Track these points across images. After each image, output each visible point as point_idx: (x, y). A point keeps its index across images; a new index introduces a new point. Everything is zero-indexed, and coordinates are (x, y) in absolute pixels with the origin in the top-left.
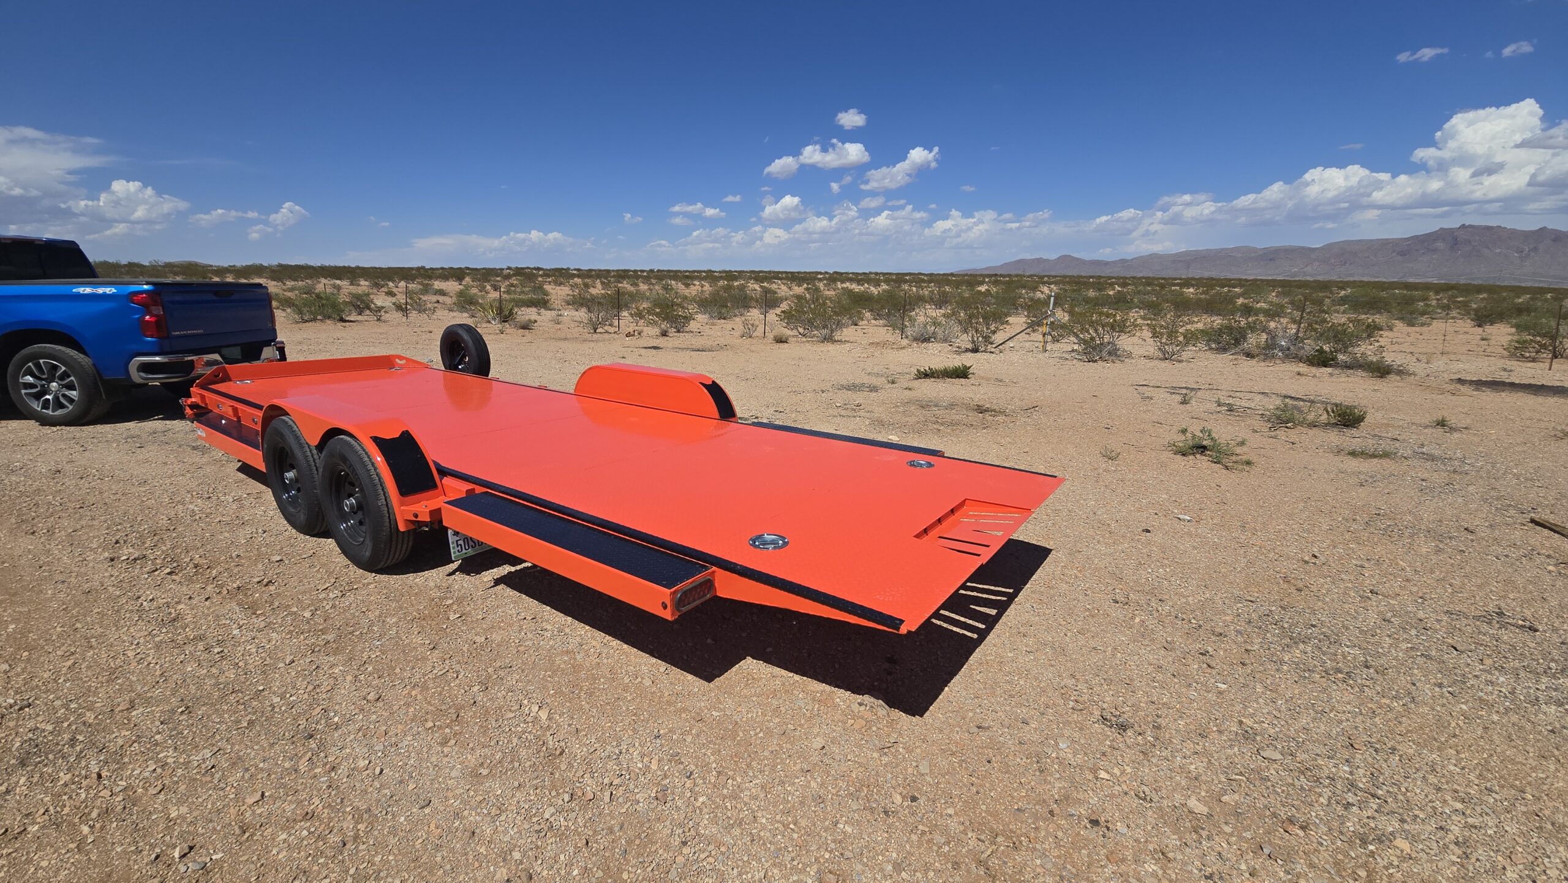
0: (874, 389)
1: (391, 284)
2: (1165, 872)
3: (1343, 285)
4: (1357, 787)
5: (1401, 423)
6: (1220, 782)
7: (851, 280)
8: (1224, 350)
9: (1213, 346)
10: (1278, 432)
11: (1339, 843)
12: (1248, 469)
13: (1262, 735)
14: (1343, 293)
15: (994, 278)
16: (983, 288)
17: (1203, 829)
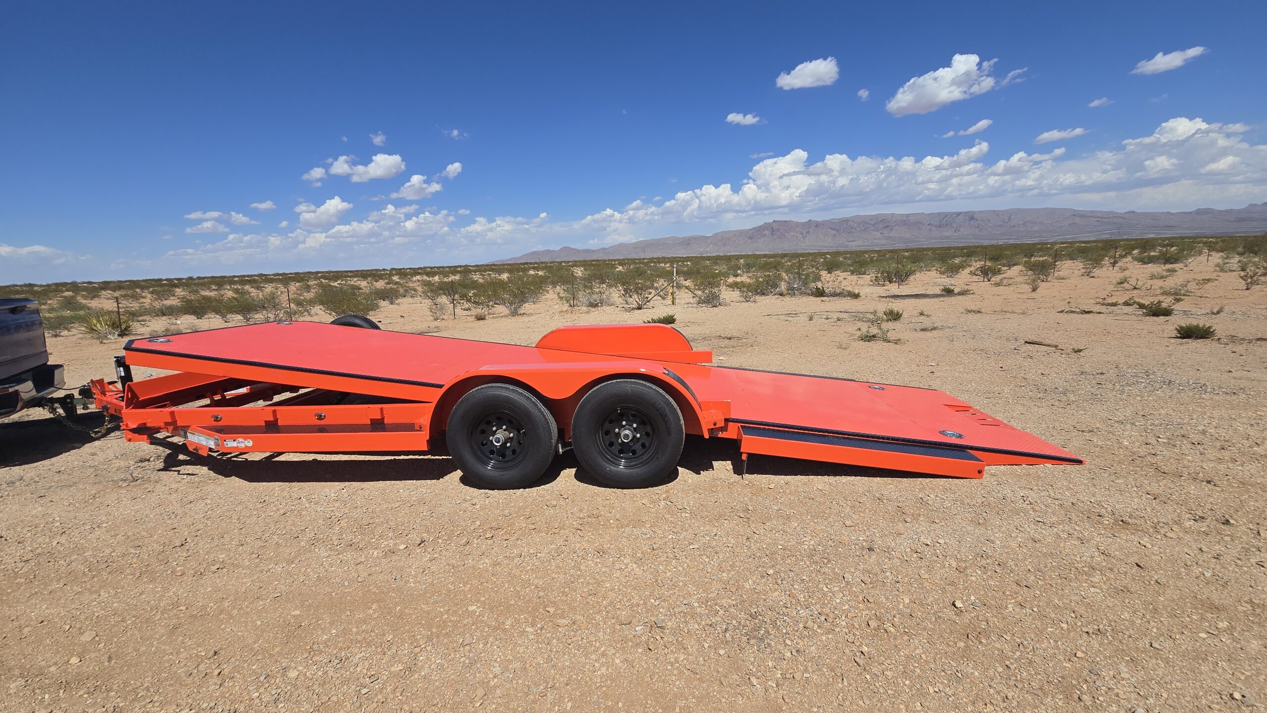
12: (903, 342)
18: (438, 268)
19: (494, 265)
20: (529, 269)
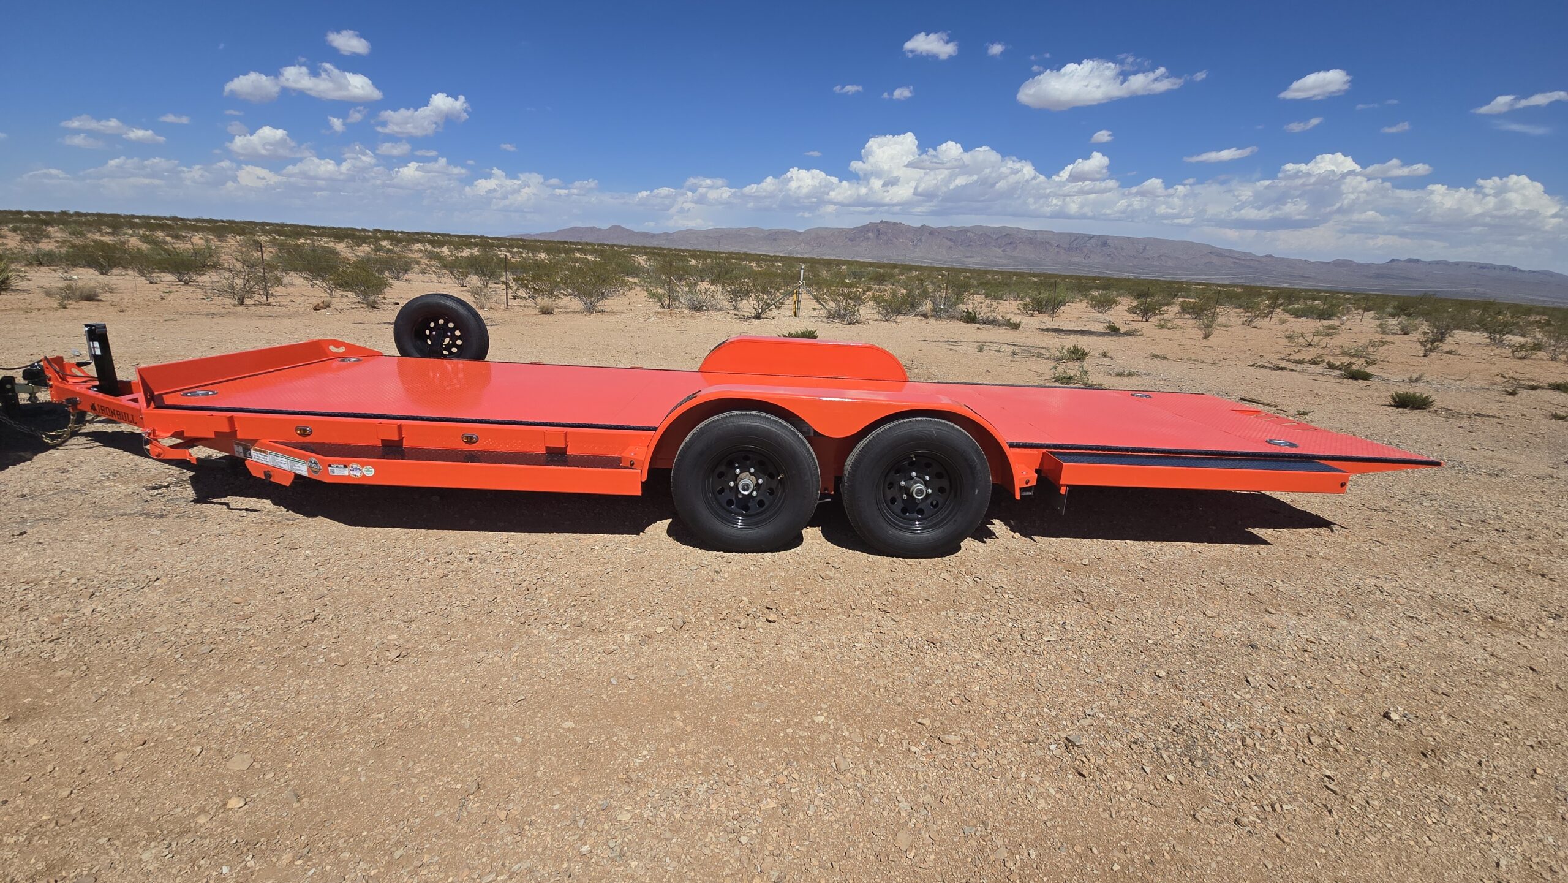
18: (444, 235)
19: (521, 240)
20: (573, 251)
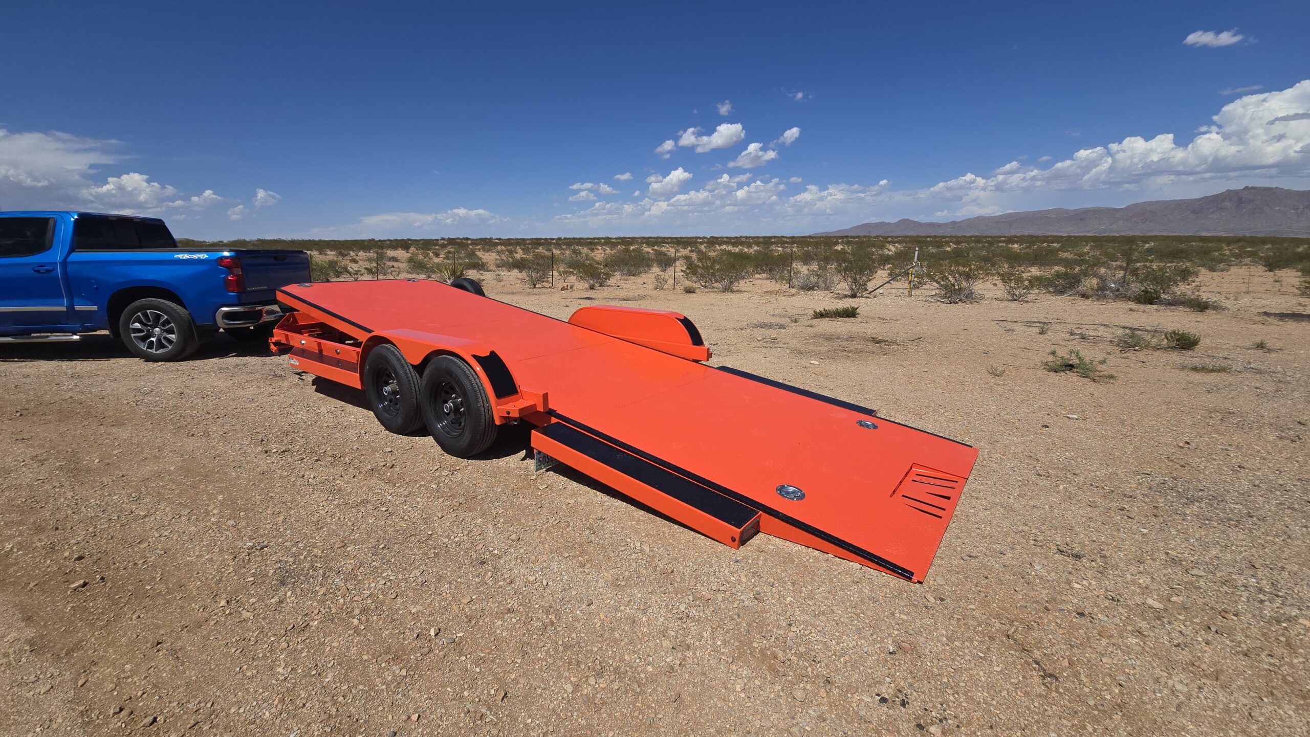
0: (782, 327)
1: (352, 253)
2: (1144, 643)
3: (1146, 239)
4: (1265, 591)
5: (1227, 346)
6: (1166, 590)
7: (726, 243)
8: (1061, 293)
9: (1051, 289)
10: (1128, 354)
11: (1262, 623)
12: (1112, 381)
13: (1186, 561)
14: (1147, 246)
15: (846, 238)
16: (839, 248)
17: (1164, 617)
